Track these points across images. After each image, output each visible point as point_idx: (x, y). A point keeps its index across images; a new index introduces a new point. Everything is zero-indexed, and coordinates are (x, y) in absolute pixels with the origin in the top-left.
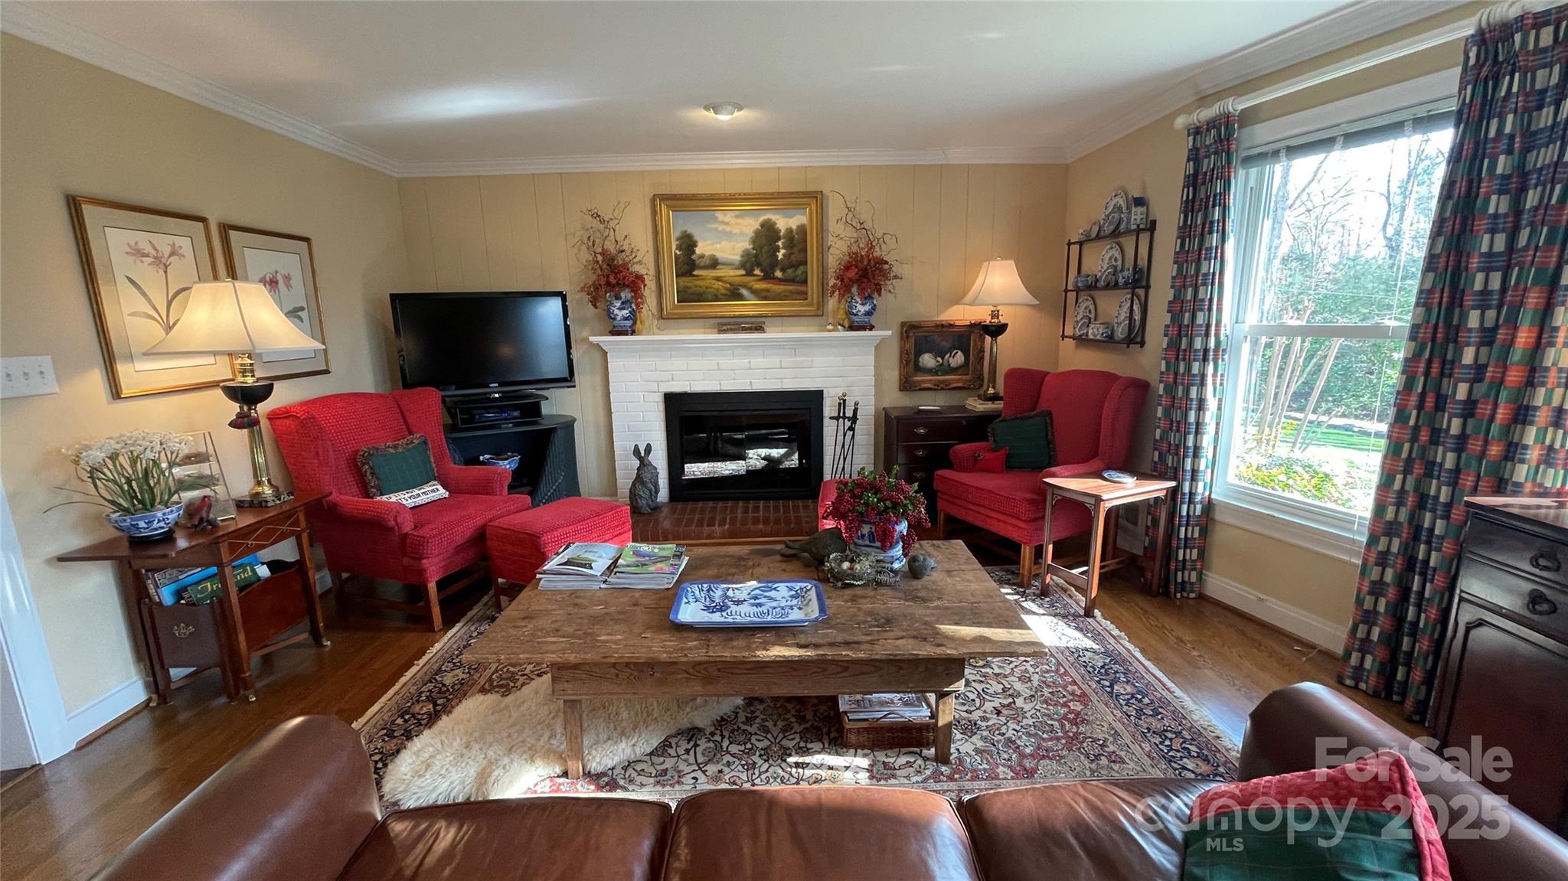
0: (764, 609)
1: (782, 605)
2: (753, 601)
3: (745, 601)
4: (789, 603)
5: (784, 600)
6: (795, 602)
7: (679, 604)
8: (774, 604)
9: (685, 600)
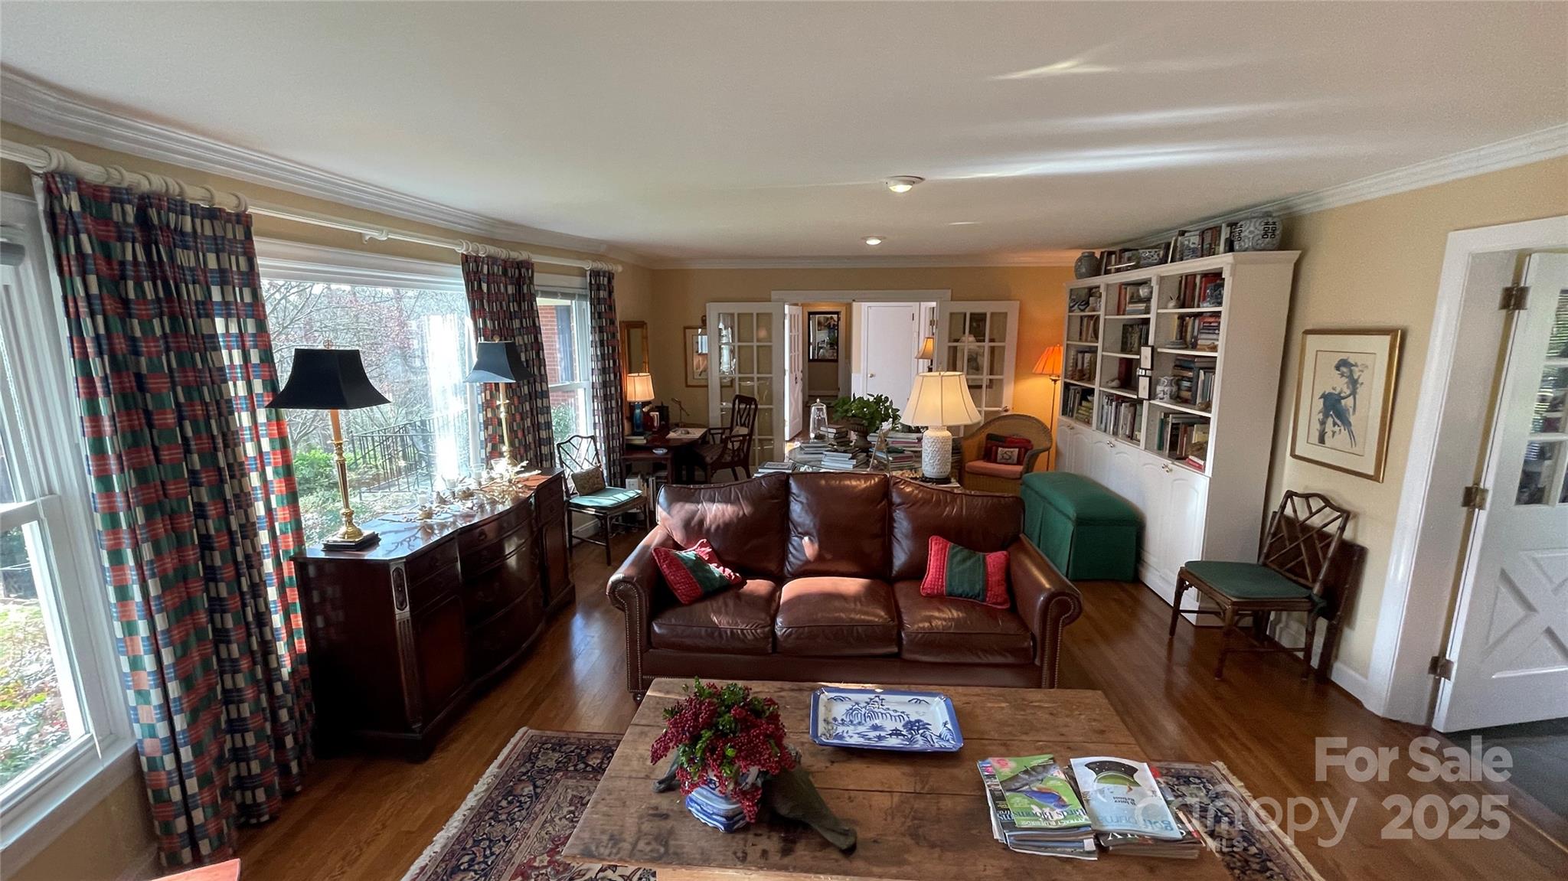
0: (870, 723)
1: (852, 727)
2: (883, 734)
3: (890, 735)
4: (845, 729)
5: (850, 734)
6: (840, 730)
7: (951, 718)
8: (861, 729)
9: (949, 726)
